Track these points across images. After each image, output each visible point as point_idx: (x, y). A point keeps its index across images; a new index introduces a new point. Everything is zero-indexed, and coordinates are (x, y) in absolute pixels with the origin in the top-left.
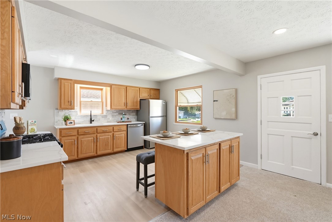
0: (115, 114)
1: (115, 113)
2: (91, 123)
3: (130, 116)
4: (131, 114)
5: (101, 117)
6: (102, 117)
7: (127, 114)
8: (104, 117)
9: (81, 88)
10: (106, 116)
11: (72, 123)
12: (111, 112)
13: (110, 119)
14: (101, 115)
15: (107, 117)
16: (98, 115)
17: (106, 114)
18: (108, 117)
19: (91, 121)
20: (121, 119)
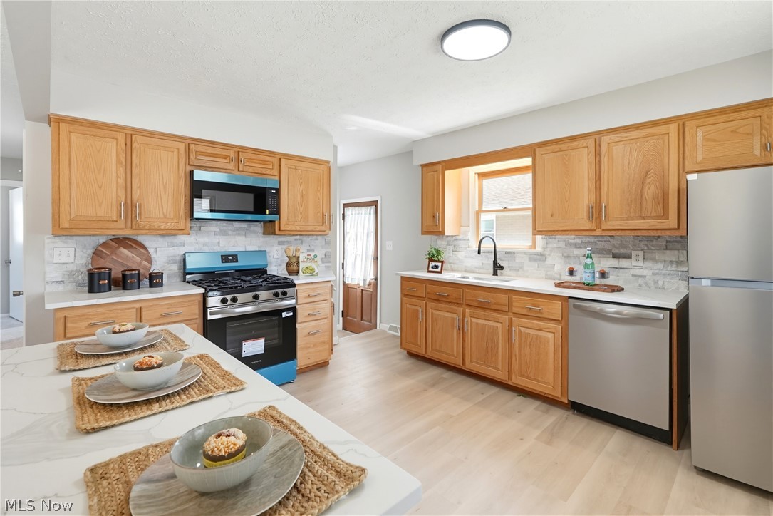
0: (577, 252)
1: (576, 246)
2: (495, 274)
3: (649, 264)
4: (657, 256)
5: (526, 258)
6: (530, 259)
7: (634, 253)
8: (535, 260)
9: (482, 176)
10: (541, 257)
11: (437, 267)
12: (562, 245)
13: (557, 267)
14: (525, 253)
15: (544, 261)
16: (519, 253)
17: (544, 249)
18: (549, 261)
19: (497, 268)
20: (571, 272)
